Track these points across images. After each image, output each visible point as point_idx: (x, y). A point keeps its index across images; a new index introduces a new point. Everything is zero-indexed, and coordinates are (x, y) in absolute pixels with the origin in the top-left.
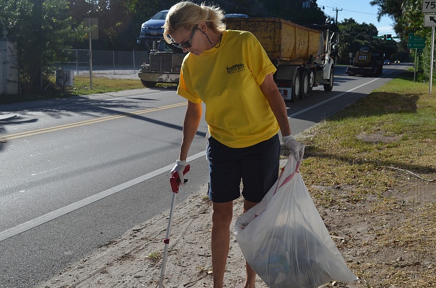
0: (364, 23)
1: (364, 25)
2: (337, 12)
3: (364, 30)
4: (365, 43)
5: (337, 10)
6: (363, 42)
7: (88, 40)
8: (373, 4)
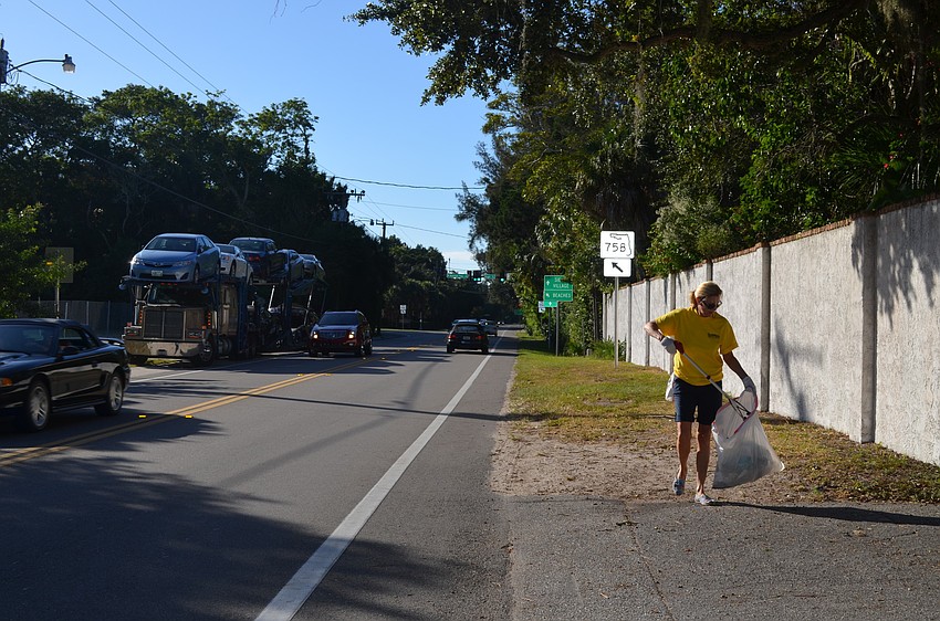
0: (419, 246)
1: (420, 250)
2: (384, 228)
3: (421, 261)
4: (427, 285)
5: (384, 225)
6: (423, 284)
7: (55, 284)
8: (460, 218)
